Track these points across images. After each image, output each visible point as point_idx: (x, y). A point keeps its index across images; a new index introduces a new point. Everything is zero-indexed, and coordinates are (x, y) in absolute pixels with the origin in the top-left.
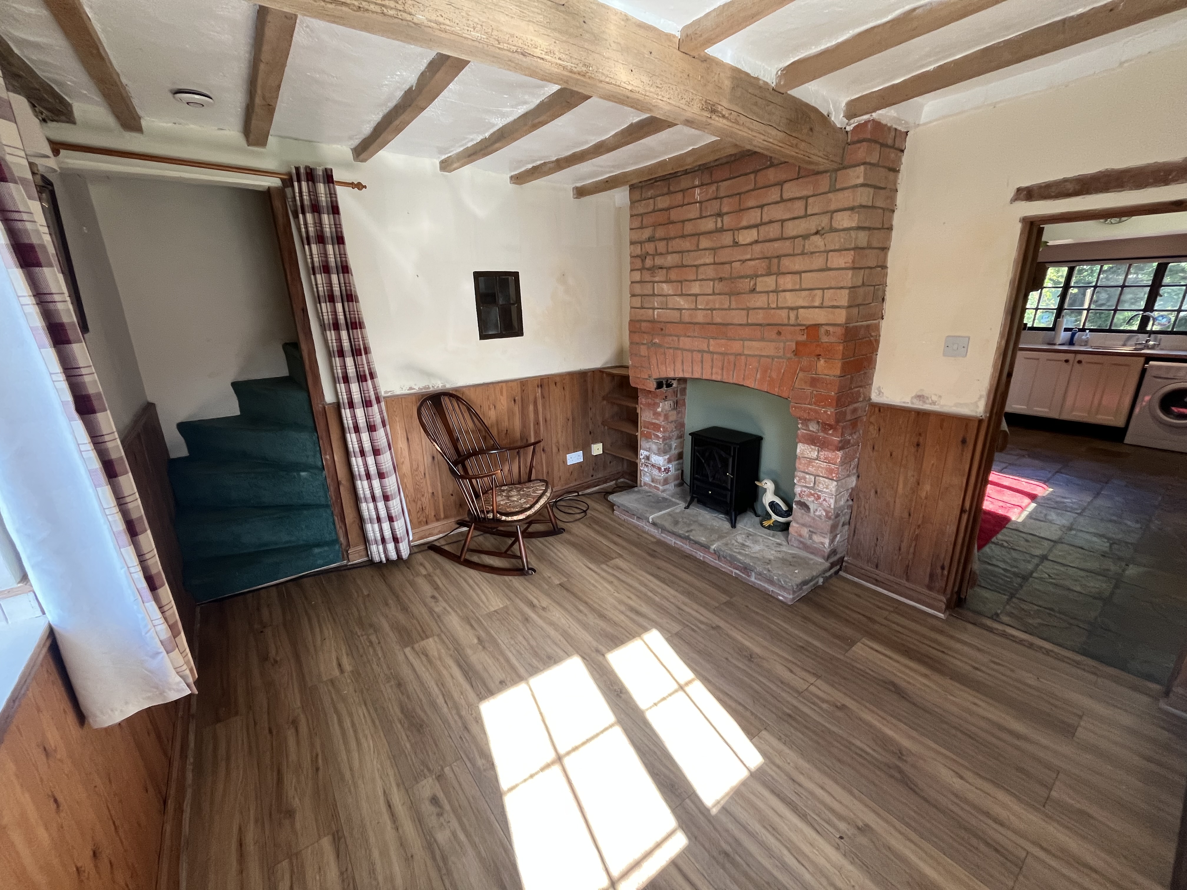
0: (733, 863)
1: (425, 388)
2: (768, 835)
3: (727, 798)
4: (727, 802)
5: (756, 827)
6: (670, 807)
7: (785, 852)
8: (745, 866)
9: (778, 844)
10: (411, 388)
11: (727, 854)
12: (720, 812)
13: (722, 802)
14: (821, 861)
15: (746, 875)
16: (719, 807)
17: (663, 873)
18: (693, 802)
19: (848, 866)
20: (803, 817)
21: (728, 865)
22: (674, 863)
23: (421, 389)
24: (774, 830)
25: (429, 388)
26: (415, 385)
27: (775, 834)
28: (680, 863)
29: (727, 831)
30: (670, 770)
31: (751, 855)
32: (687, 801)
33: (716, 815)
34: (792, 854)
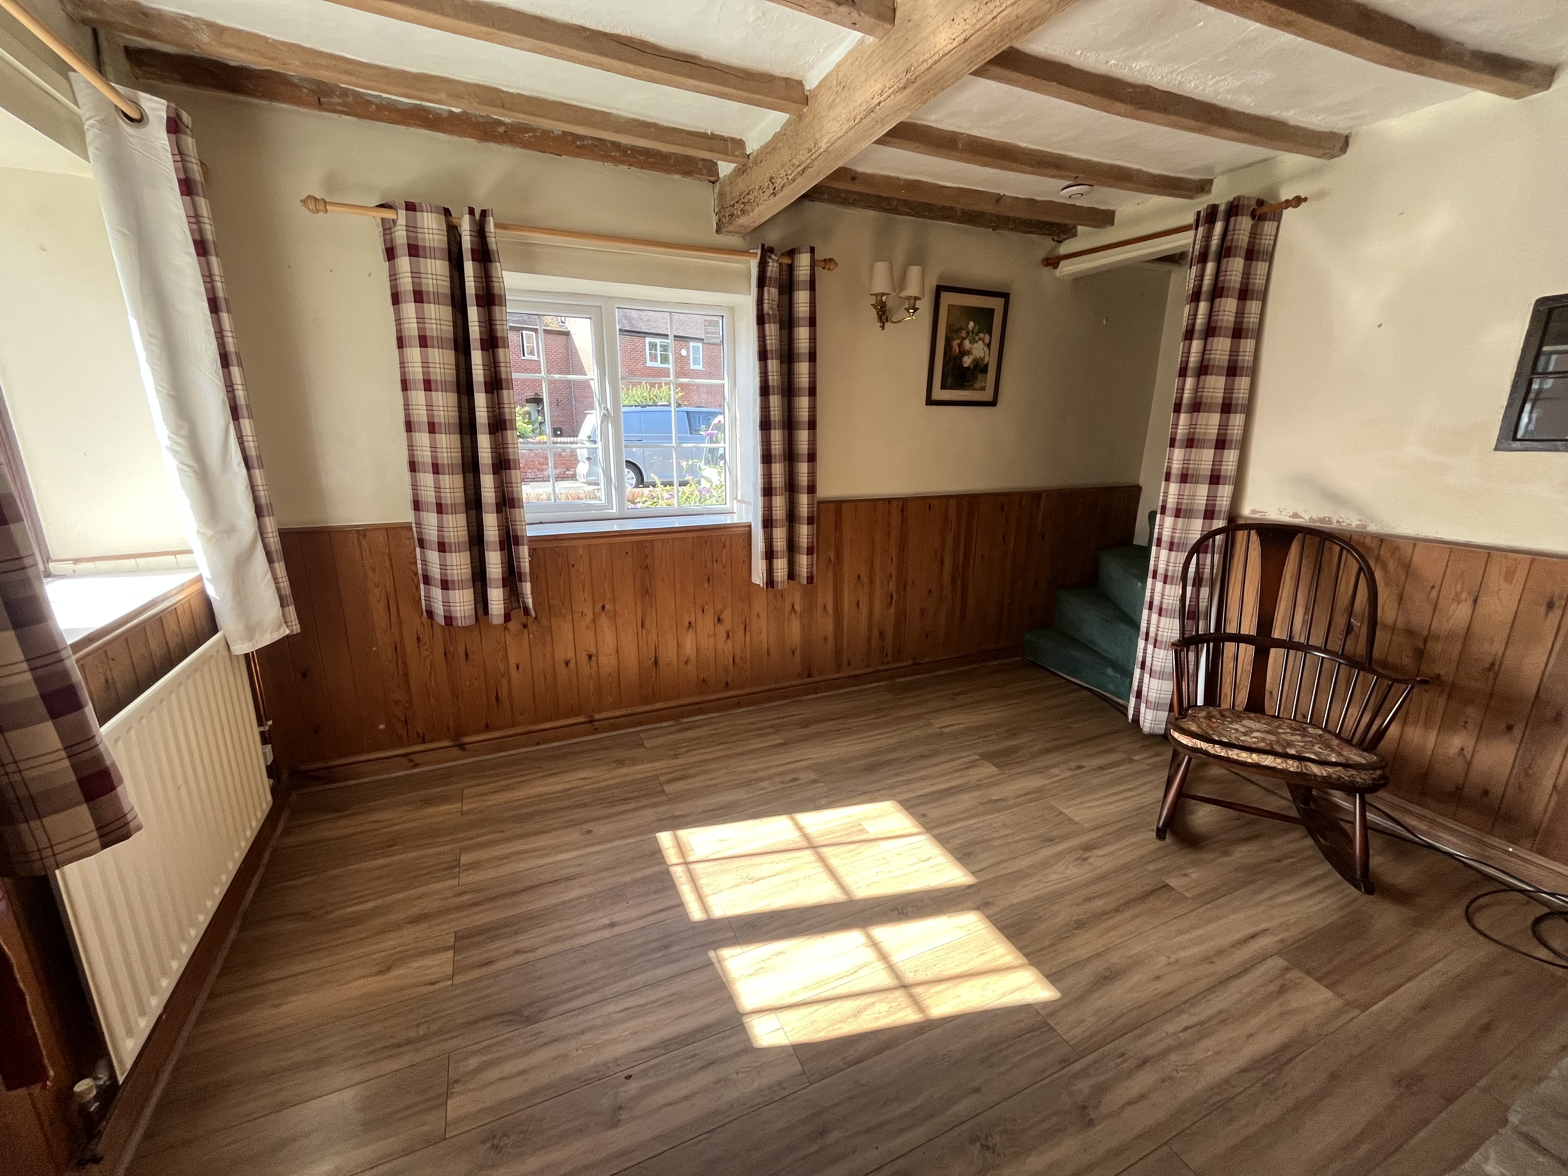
0: (659, 949)
1: (1322, 520)
2: (664, 994)
3: (721, 973)
4: (716, 971)
5: (677, 986)
6: (732, 918)
7: (642, 1001)
8: (651, 957)
9: (653, 998)
10: (1296, 515)
11: (667, 947)
12: (709, 959)
13: (717, 965)
14: (614, 1033)
15: (642, 955)
16: (715, 960)
17: (677, 895)
18: (728, 939)
19: (595, 1059)
20: (666, 1045)
21: (658, 944)
22: (681, 905)
23: (1315, 521)
24: (668, 1002)
25: (1330, 521)
26: (1306, 511)
27: (662, 1002)
28: (680, 909)
29: (687, 957)
30: (773, 930)
31: (657, 967)
32: (733, 934)
33: (707, 953)
34: (637, 1006)
